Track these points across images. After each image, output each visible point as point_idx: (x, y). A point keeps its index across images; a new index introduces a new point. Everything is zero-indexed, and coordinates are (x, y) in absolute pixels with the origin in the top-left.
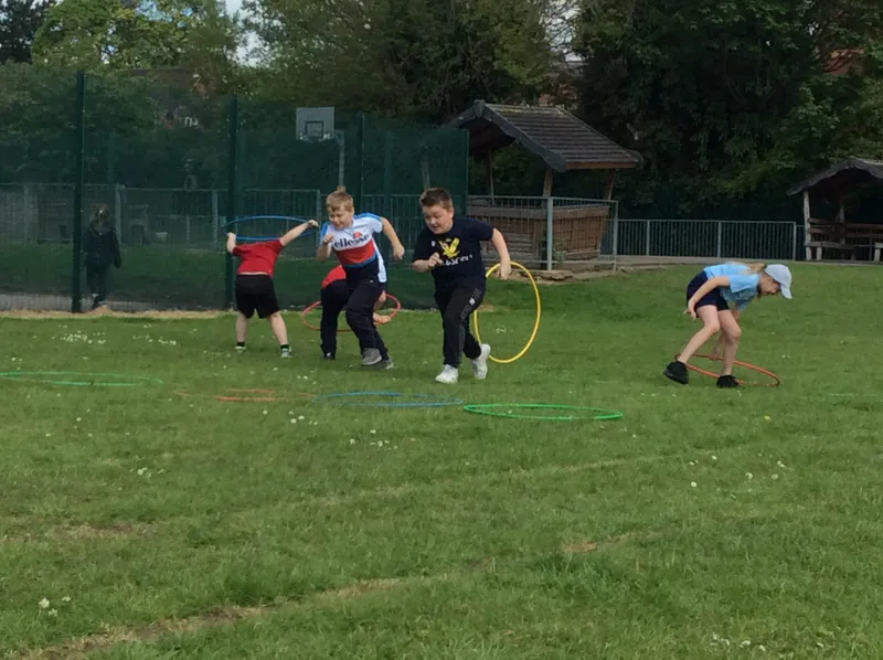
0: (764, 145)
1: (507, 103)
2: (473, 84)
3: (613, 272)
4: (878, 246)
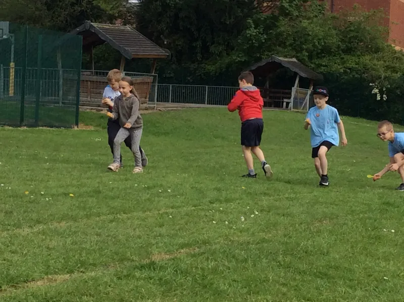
0: (230, 48)
1: (99, 23)
2: (82, 12)
3: (155, 111)
4: (285, 100)
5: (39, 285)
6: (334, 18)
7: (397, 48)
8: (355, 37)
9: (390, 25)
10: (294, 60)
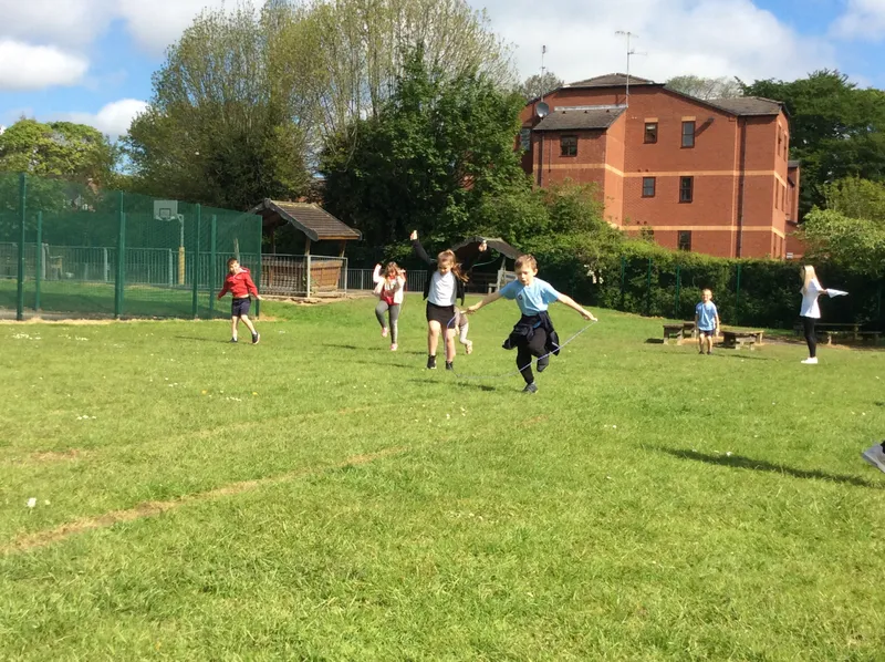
1: (281, 200)
3: (345, 299)
4: (491, 285)
5: (222, 494)
6: (542, 192)
7: (614, 226)
8: (568, 214)
9: (605, 200)
10: (500, 240)
